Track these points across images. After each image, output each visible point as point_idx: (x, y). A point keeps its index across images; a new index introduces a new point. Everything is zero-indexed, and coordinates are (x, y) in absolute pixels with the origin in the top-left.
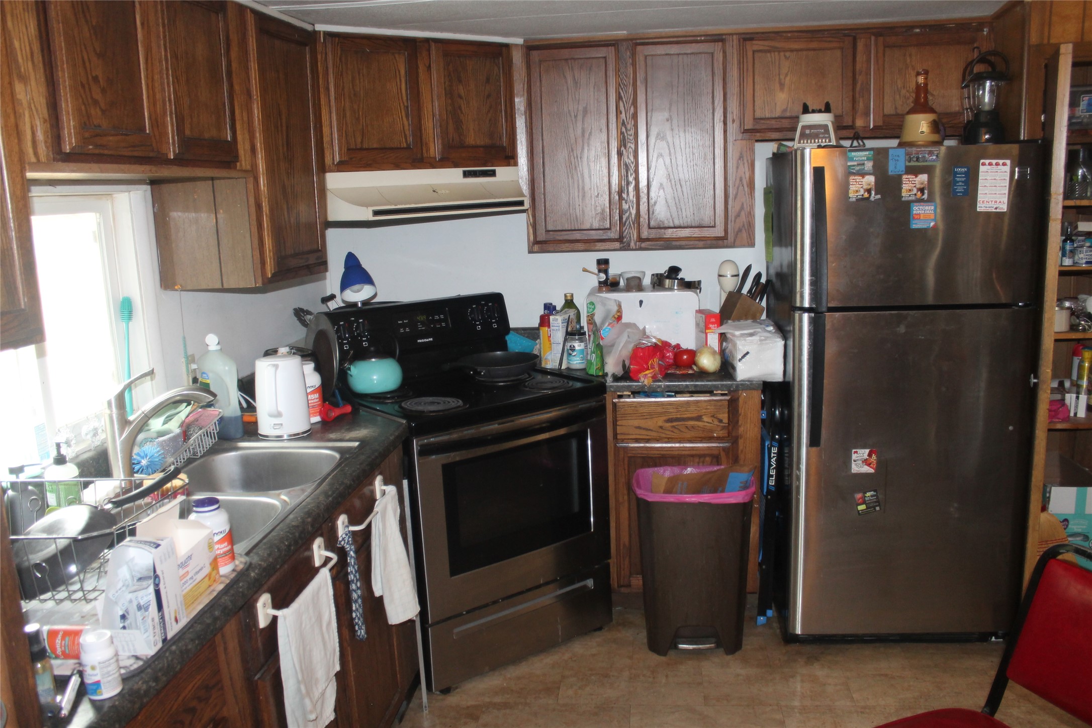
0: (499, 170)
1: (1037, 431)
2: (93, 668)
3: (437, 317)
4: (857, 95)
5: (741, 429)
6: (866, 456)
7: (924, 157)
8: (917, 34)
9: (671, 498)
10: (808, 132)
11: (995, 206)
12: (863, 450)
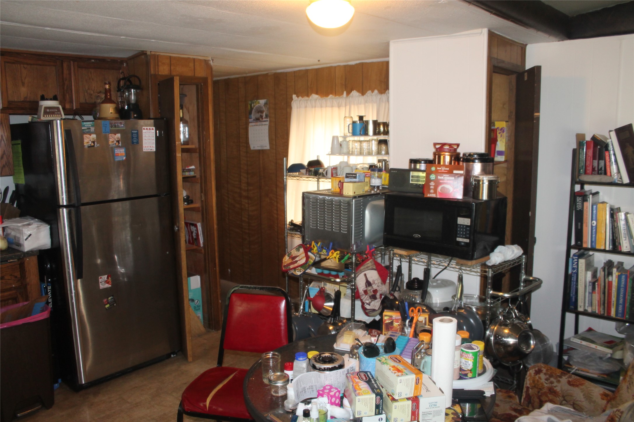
1: (182, 251)
4: (65, 92)
5: (28, 280)
6: (106, 279)
7: (118, 125)
8: (93, 63)
10: (48, 110)
11: (150, 149)
12: (104, 276)
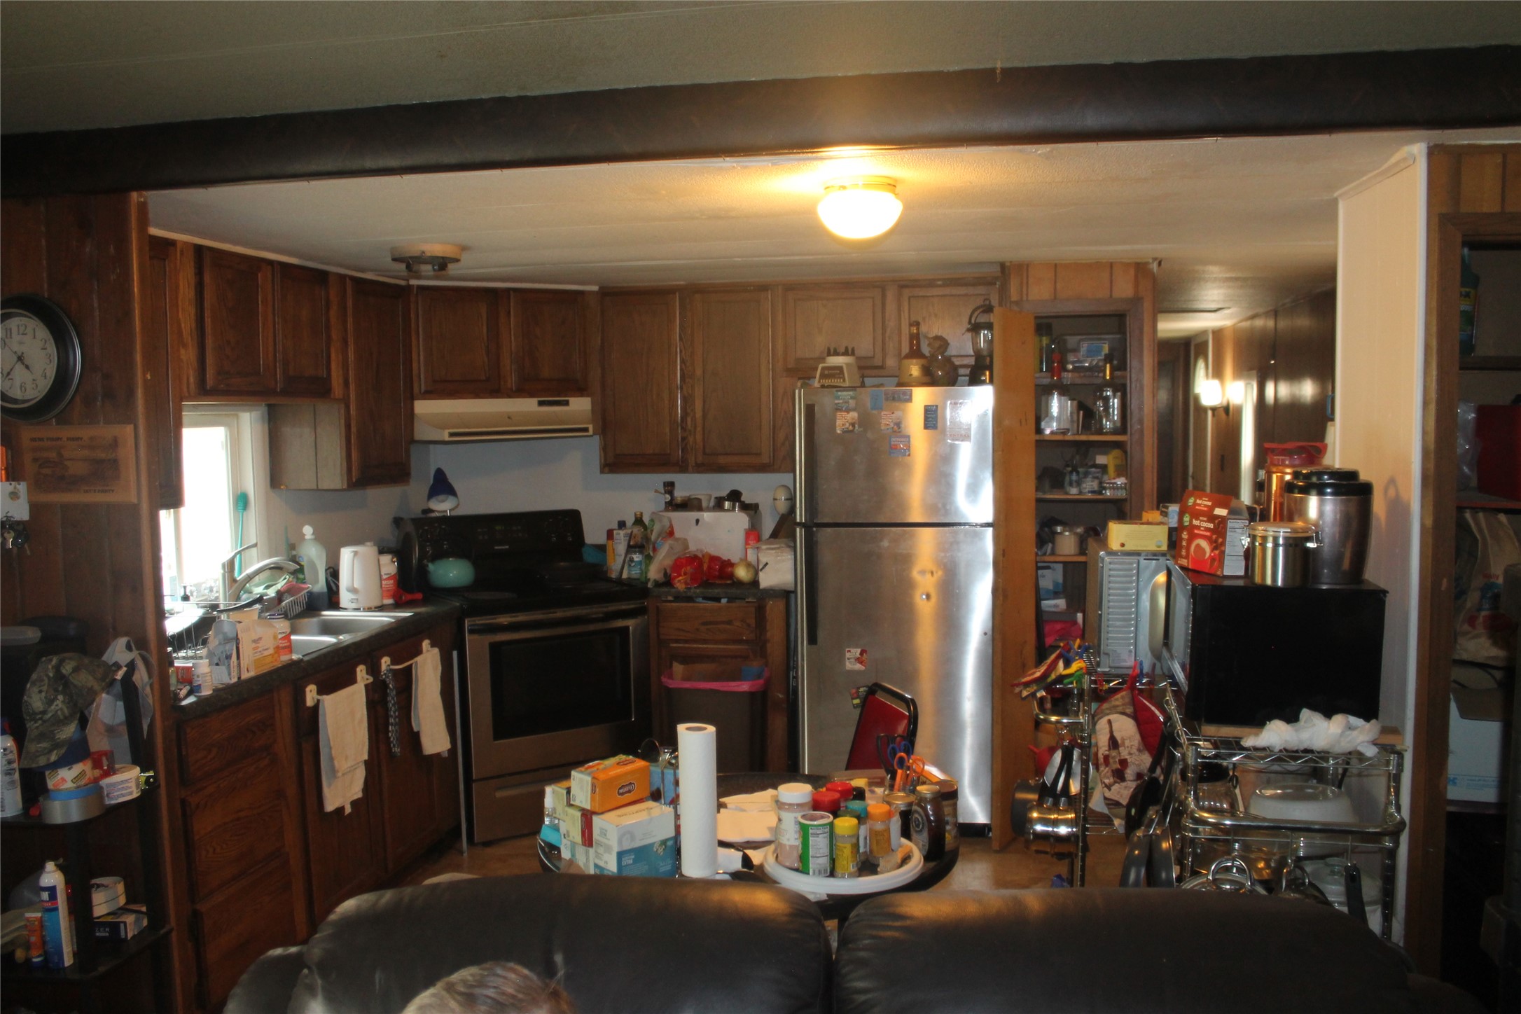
0: (572, 400)
2: (198, 676)
3: (515, 528)
4: (887, 339)
5: (769, 634)
6: (858, 655)
7: (899, 397)
9: (687, 685)
10: (827, 371)
12: (856, 650)
